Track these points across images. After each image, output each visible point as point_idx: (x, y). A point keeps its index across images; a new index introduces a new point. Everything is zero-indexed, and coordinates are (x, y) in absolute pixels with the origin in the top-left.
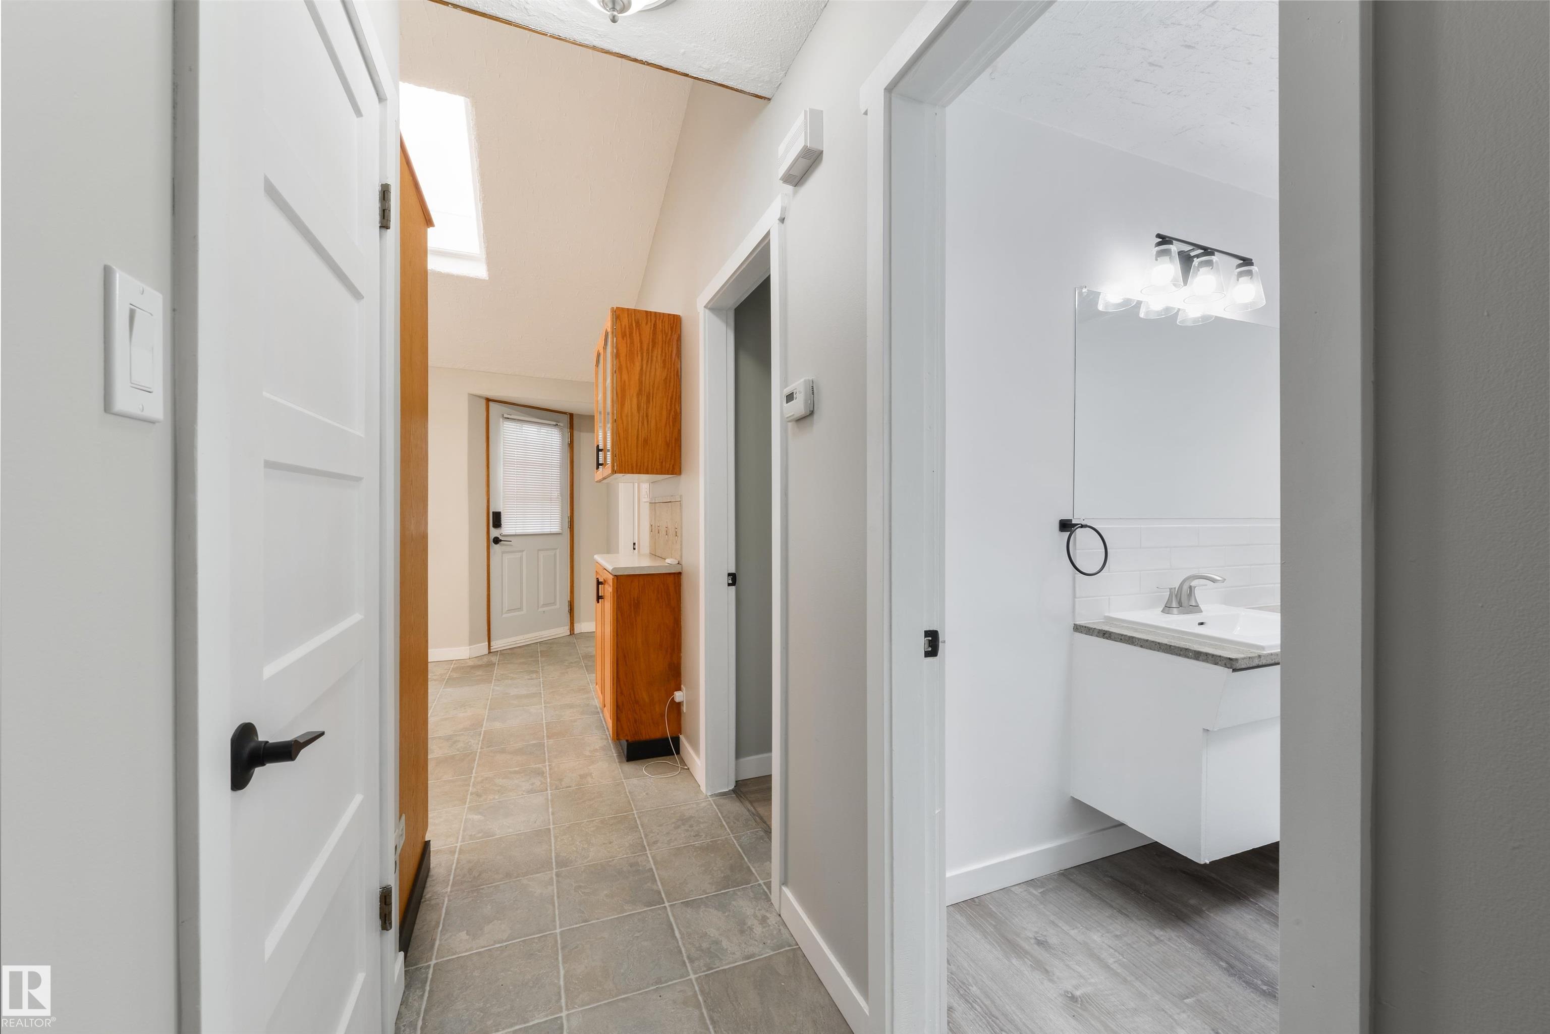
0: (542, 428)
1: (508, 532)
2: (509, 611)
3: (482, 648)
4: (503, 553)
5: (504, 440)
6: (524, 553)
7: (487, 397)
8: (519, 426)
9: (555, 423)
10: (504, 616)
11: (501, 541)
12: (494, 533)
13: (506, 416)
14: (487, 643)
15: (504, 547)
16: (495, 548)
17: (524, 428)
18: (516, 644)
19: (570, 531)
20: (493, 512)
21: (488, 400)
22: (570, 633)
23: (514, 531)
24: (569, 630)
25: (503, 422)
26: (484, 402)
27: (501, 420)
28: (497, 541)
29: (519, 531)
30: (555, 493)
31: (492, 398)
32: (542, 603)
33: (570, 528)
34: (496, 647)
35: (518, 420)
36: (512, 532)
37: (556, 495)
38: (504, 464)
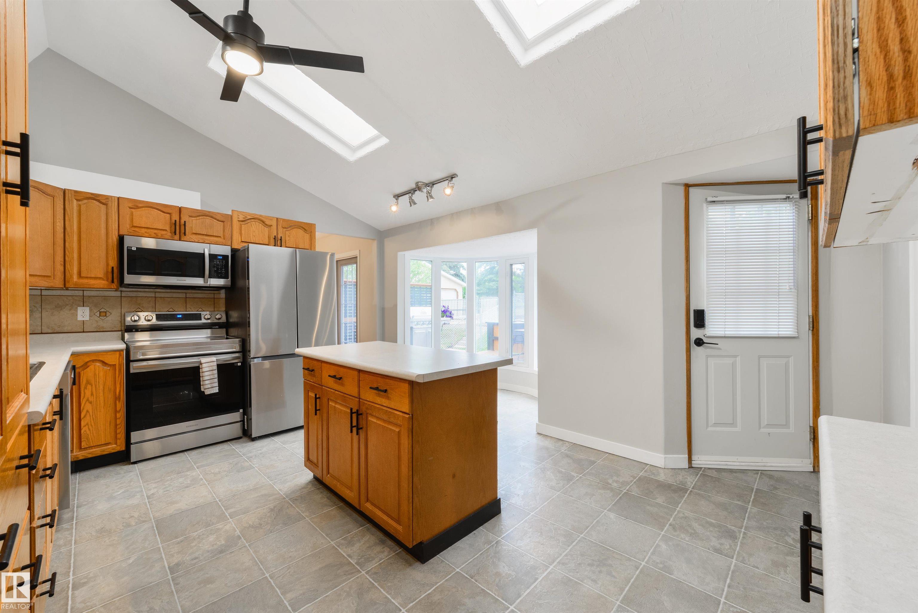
0: (764, 206)
1: (715, 334)
2: (716, 424)
3: (681, 461)
4: (707, 357)
5: (707, 230)
6: (738, 359)
7: (686, 183)
8: (731, 209)
9: (784, 196)
10: (710, 429)
11: (704, 343)
12: (696, 333)
13: (710, 199)
14: (687, 456)
15: (708, 350)
16: (696, 351)
17: (736, 210)
18: (727, 465)
19: (813, 335)
20: (694, 310)
21: (687, 186)
22: (814, 469)
23: (723, 332)
24: (812, 466)
25: (707, 208)
26: (682, 189)
27: (705, 205)
28: (699, 342)
29: (730, 332)
30: (786, 286)
31: (691, 183)
32: (765, 422)
33: (813, 330)
34: (699, 462)
35: (727, 201)
36: (721, 333)
37: (788, 287)
38: (707, 255)
